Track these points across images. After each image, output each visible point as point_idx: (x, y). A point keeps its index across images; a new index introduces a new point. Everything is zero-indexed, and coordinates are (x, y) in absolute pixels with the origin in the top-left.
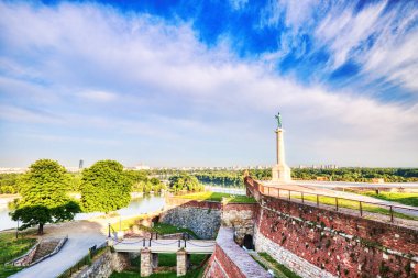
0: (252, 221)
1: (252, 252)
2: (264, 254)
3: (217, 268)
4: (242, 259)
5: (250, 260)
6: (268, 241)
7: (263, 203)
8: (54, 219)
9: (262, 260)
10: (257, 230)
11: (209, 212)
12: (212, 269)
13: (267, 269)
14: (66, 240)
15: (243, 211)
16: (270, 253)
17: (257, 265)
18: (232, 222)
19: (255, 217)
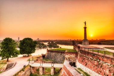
0: (75, 58)
1: (75, 68)
2: (79, 69)
3: (64, 73)
4: (72, 70)
5: (75, 71)
6: (81, 65)
7: (79, 52)
8: (12, 56)
9: (79, 71)
10: (77, 61)
11: (61, 54)
12: (62, 73)
13: (80, 74)
14: (16, 63)
15: (72, 55)
16: (81, 68)
17: (77, 72)
18: (69, 58)
19: (76, 57)
